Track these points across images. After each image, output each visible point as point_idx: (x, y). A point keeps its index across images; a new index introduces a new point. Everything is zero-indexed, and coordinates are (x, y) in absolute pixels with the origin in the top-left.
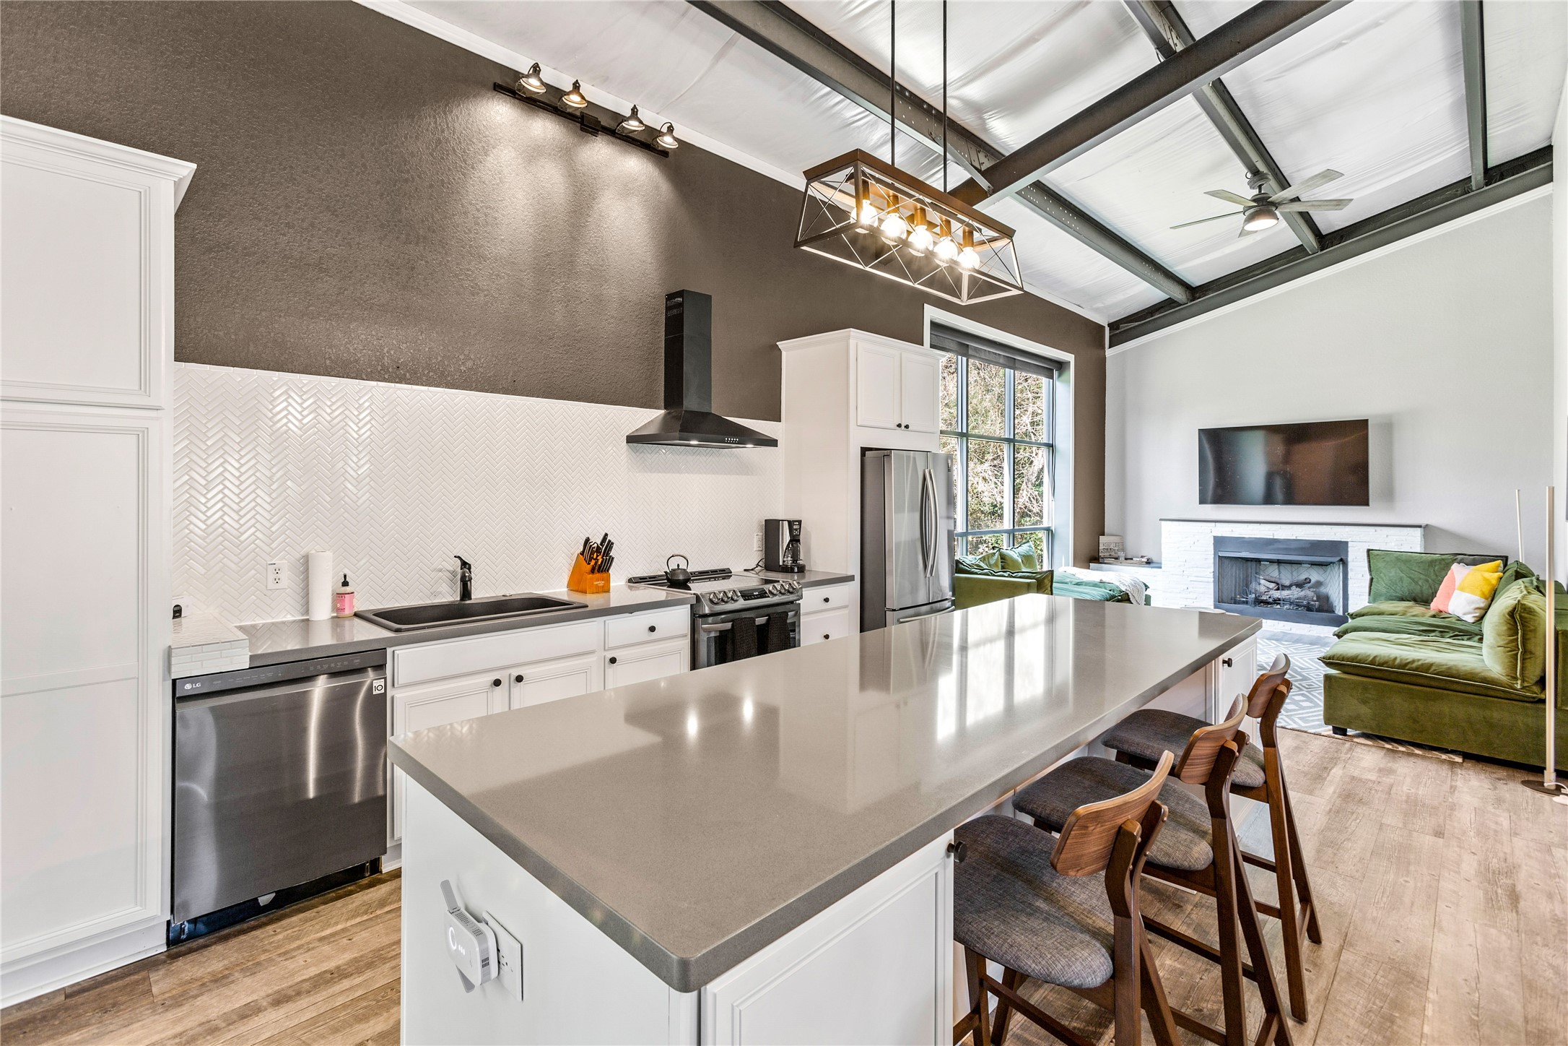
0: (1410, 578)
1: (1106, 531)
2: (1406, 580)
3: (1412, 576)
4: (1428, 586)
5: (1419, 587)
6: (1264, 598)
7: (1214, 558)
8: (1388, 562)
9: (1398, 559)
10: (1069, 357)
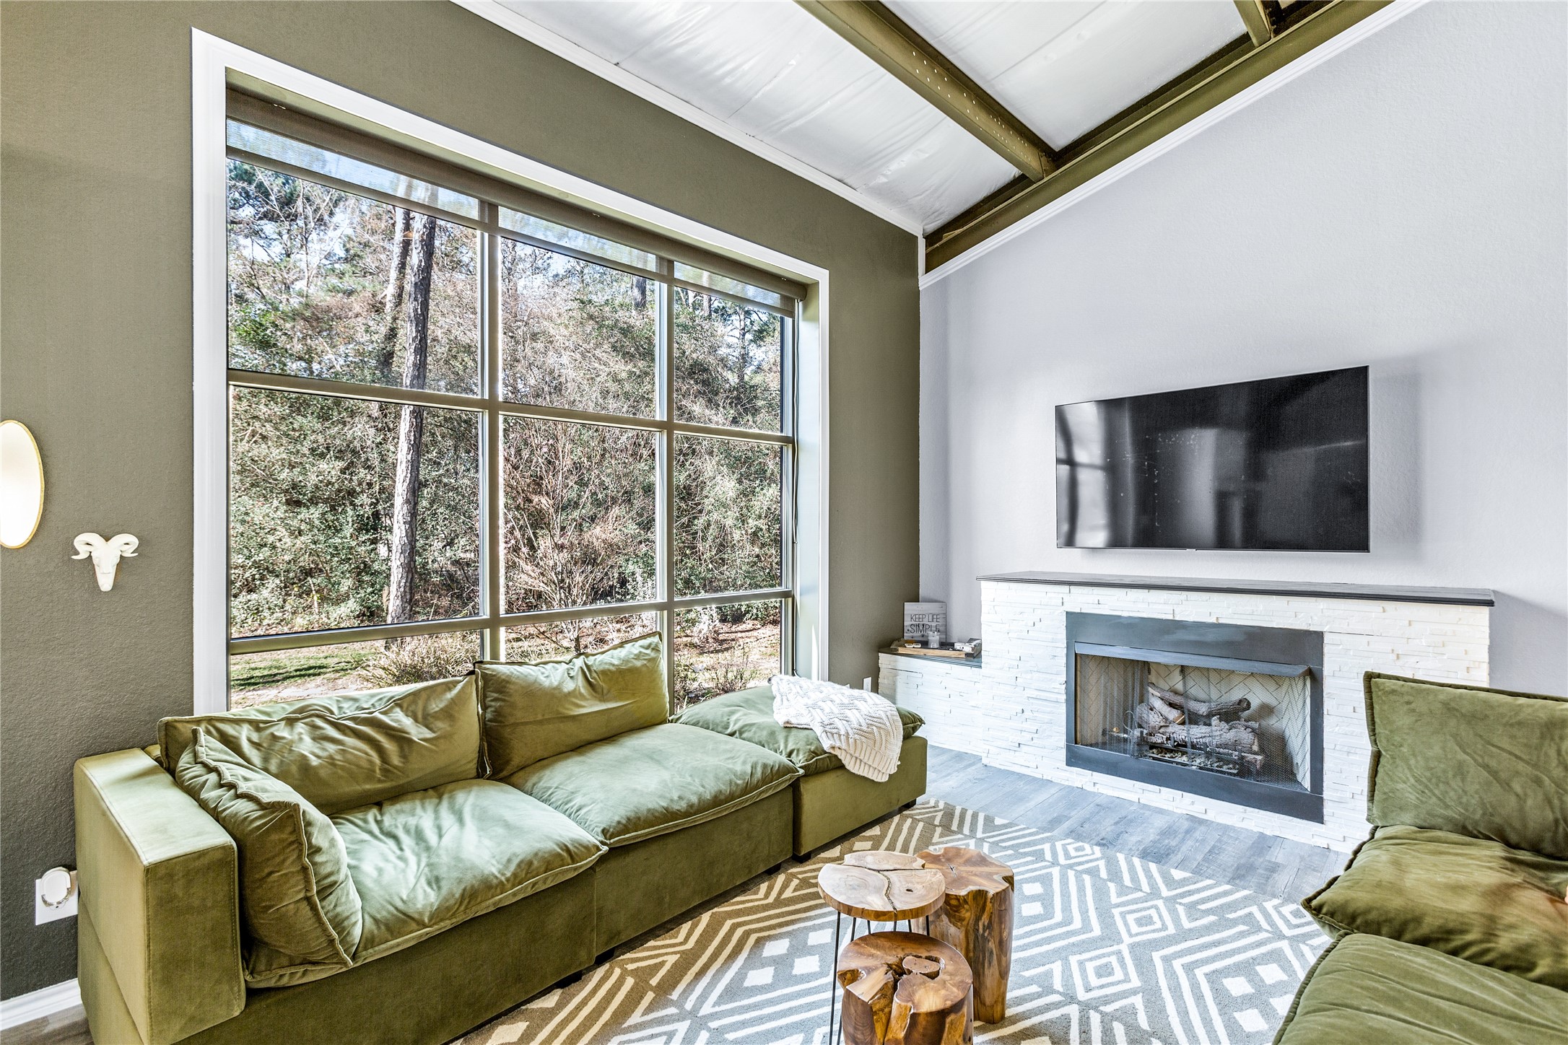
0: (1486, 767)
1: (923, 592)
2: (1477, 775)
3: (1493, 763)
4: (1540, 797)
5: (1513, 799)
6: (1158, 739)
7: (1067, 655)
8: (1421, 715)
9: (1450, 708)
10: (820, 276)
